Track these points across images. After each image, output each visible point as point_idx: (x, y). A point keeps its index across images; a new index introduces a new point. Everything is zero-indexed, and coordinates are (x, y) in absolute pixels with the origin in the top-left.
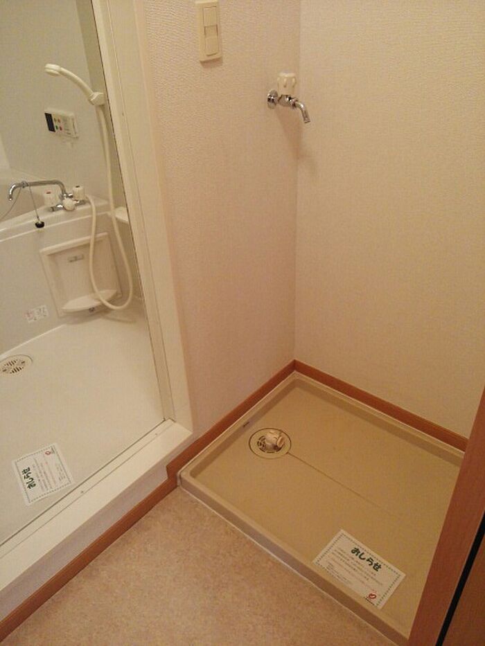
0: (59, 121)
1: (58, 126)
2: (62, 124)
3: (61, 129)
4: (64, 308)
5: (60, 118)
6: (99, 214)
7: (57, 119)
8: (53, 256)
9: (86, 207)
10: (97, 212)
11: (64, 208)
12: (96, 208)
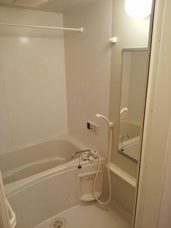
0: (92, 127)
1: (92, 128)
2: (93, 128)
3: (92, 129)
4: (81, 199)
5: (93, 126)
6: (101, 163)
7: (92, 126)
8: (81, 178)
9: (97, 160)
10: (101, 162)
11: (89, 160)
12: (101, 161)
